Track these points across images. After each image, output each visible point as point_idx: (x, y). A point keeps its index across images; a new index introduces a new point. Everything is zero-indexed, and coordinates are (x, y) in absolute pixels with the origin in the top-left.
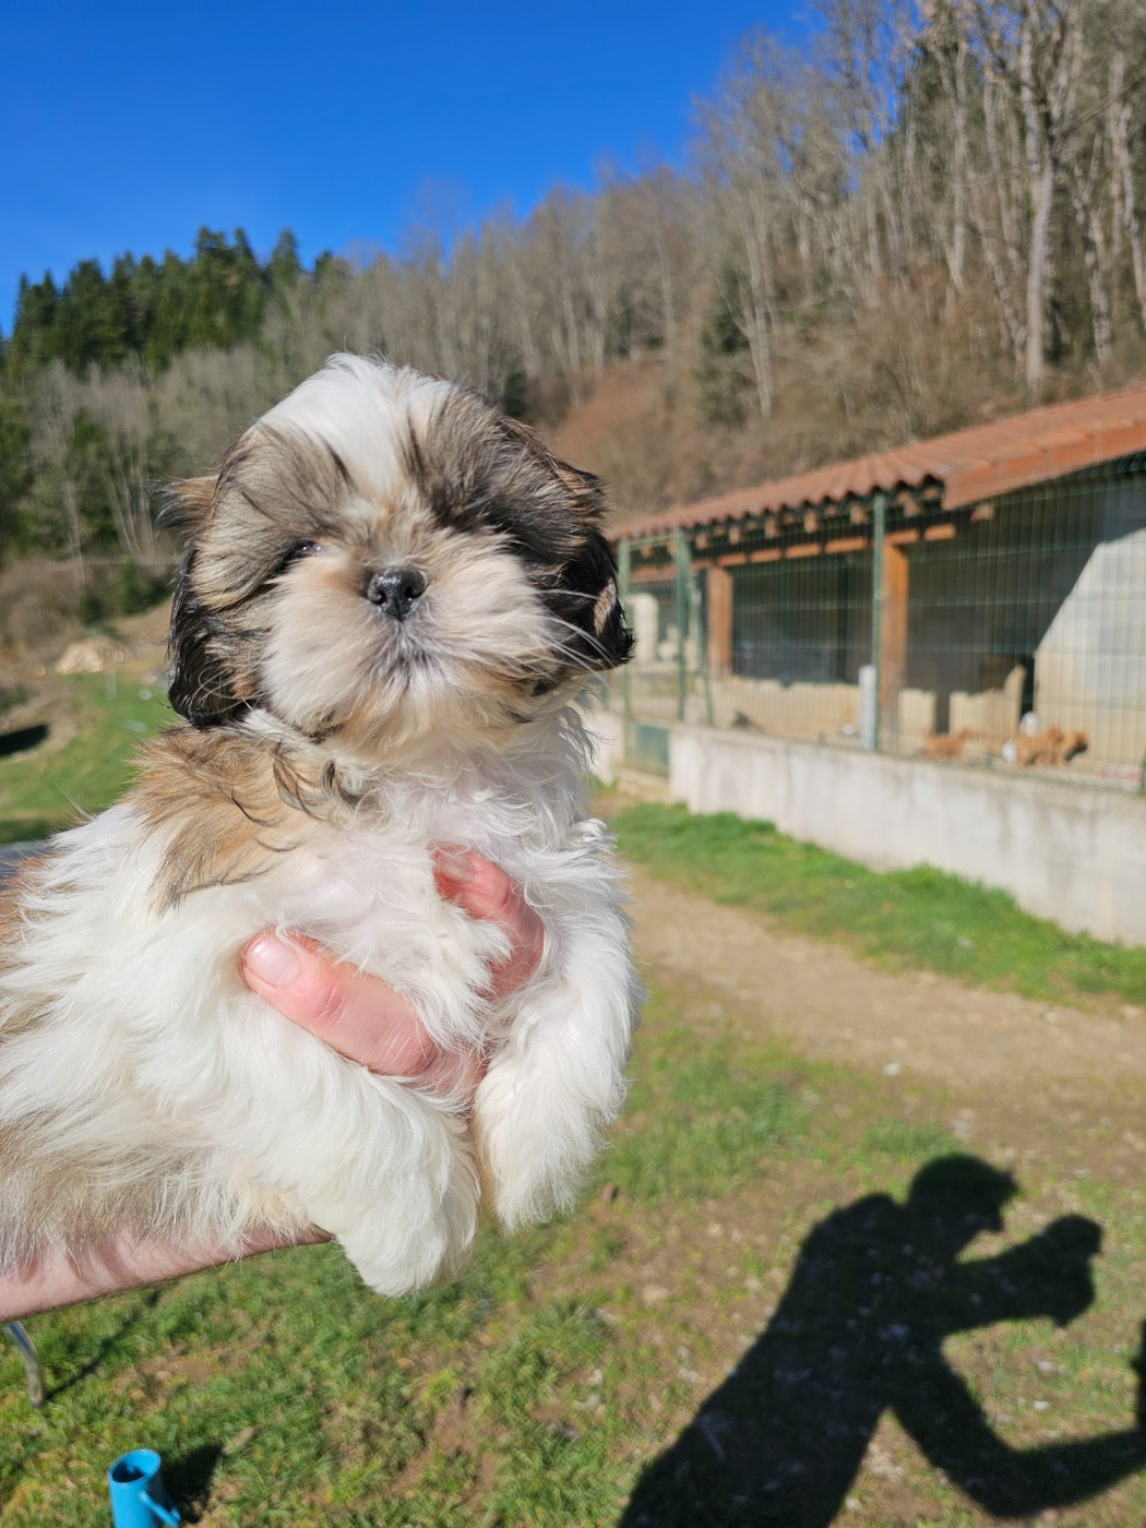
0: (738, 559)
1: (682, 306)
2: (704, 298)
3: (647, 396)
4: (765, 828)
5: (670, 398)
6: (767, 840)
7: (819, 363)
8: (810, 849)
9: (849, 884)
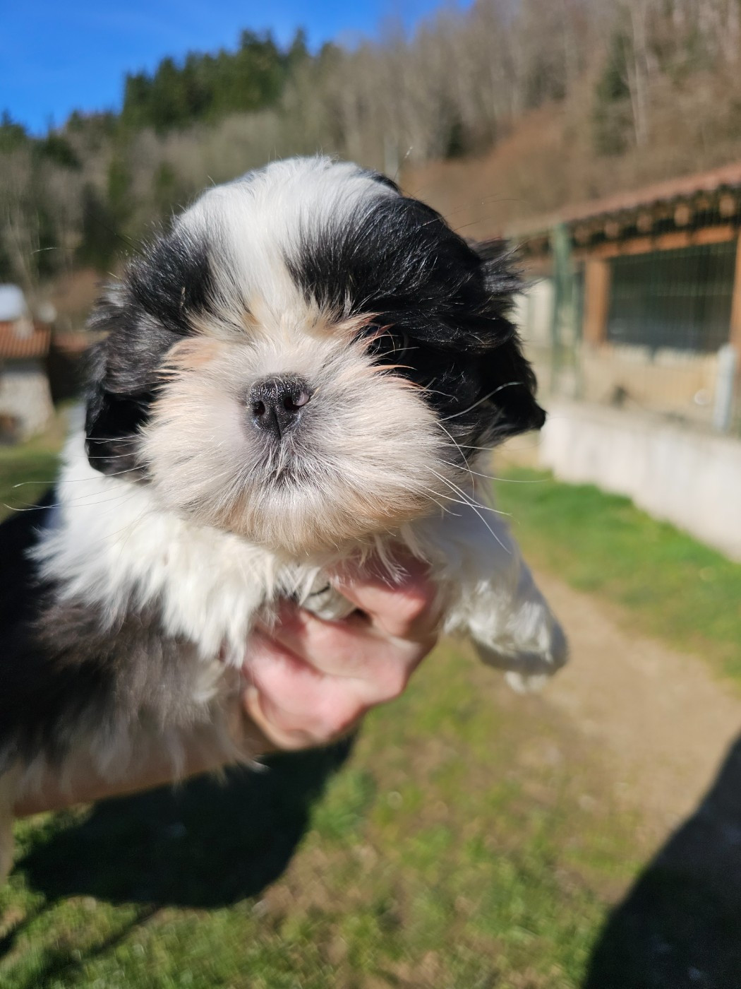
0: (612, 251)
1: (582, 65)
2: (599, 57)
3: (552, 134)
4: (623, 502)
5: (570, 137)
6: (623, 515)
7: (685, 103)
8: (668, 530)
9: (705, 574)
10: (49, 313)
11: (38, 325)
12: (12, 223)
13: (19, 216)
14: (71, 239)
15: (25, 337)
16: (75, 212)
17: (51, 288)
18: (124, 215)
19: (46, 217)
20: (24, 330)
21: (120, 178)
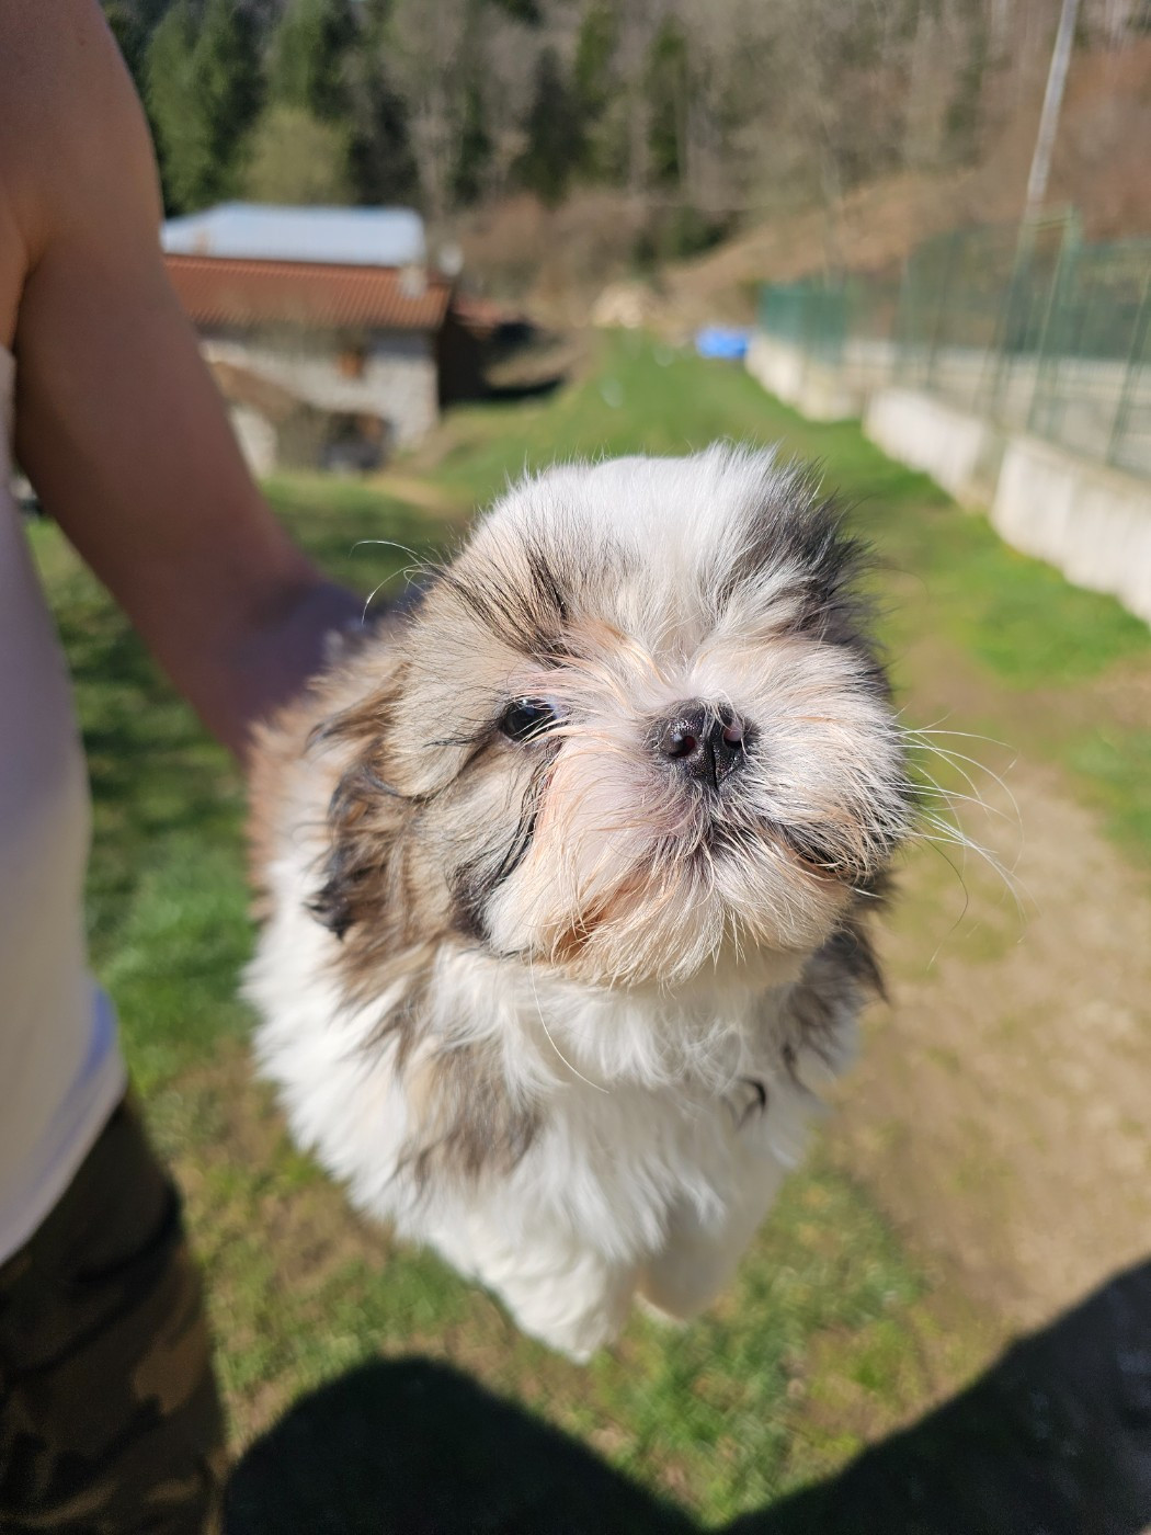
10: (452, 262)
11: (436, 279)
12: (428, 111)
13: (437, 99)
14: (510, 142)
15: (415, 298)
16: (522, 98)
17: (467, 219)
18: (594, 109)
19: (476, 100)
20: (413, 284)
21: (598, 43)
